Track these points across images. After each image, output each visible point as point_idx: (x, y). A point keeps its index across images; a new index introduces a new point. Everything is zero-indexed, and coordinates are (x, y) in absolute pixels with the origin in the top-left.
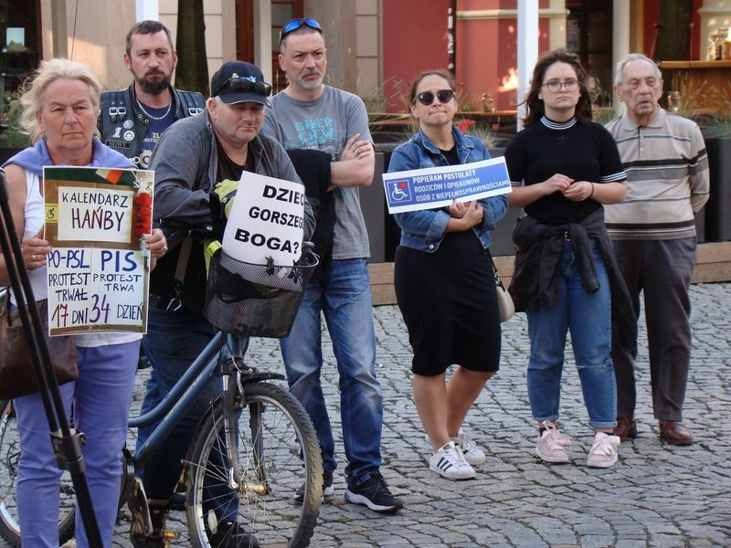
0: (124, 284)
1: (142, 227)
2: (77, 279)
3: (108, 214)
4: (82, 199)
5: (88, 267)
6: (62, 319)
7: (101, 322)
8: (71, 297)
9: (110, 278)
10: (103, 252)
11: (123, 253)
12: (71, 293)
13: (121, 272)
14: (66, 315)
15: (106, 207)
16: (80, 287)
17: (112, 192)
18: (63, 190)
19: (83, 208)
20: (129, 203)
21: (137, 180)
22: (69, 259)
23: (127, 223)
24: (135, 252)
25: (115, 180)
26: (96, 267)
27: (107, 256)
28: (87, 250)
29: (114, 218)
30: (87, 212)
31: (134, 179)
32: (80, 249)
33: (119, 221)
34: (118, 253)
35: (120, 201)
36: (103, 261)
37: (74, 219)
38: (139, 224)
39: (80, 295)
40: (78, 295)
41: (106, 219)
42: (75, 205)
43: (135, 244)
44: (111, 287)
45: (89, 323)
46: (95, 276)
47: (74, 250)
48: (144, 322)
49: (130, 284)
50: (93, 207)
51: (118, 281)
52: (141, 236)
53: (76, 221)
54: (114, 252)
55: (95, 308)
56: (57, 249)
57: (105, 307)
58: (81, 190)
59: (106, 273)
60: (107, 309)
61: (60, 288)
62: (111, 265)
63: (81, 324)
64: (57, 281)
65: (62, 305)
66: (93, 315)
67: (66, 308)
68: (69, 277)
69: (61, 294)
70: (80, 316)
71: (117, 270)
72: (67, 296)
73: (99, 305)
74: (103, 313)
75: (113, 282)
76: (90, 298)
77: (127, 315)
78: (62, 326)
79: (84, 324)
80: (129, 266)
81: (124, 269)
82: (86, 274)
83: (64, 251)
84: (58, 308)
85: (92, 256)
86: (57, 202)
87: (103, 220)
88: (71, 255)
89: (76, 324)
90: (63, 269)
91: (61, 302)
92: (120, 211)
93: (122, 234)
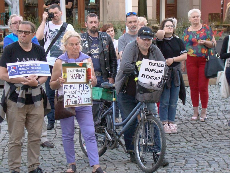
0: (86, 93)
1: (89, 77)
2: (73, 92)
3: (80, 75)
4: (73, 71)
5: (76, 89)
6: (69, 103)
7: (81, 103)
8: (72, 97)
9: (82, 91)
10: (80, 85)
11: (85, 85)
12: (72, 96)
13: (85, 90)
14: (70, 102)
15: (79, 73)
16: (74, 94)
17: (81, 69)
18: (68, 69)
19: (73, 74)
20: (85, 71)
21: (87, 65)
22: (71, 87)
23: (85, 77)
24: (88, 84)
25: (81, 65)
26: (78, 89)
27: (80, 86)
28: (75, 84)
29: (82, 76)
30: (75, 75)
31: (86, 65)
32: (73, 84)
33: (83, 76)
34: (83, 85)
35: (83, 71)
36: (80, 87)
37: (71, 76)
38: (88, 77)
39: (74, 97)
40: (74, 96)
41: (80, 76)
42: (71, 73)
43: (88, 82)
44: (82, 94)
45: (77, 104)
46: (78, 91)
47: (72, 85)
48: (91, 102)
49: (87, 93)
50: (76, 73)
51: (84, 92)
52: (89, 80)
53: (72, 77)
54: (82, 84)
55: (79, 100)
56: (67, 85)
57: (81, 99)
58: (73, 69)
59: (81, 90)
60: (82, 100)
61: (68, 95)
62: (82, 88)
63: (75, 104)
64: (67, 93)
65: (69, 99)
66: (78, 102)
67: (70, 100)
68: (71, 92)
69: (69, 96)
70: (75, 102)
71: (84, 89)
72: (70, 97)
73: (80, 99)
74: (81, 101)
75: (83, 93)
76: (77, 97)
77: (87, 101)
78: (69, 105)
79: (76, 104)
80: (87, 88)
81: (85, 89)
82: (76, 91)
83: (69, 85)
84: (67, 100)
85: (77, 86)
86: (66, 72)
87: (79, 76)
88: (71, 86)
89: (74, 104)
90: (69, 90)
91: (69, 98)
92: (83, 74)
93: (84, 80)
